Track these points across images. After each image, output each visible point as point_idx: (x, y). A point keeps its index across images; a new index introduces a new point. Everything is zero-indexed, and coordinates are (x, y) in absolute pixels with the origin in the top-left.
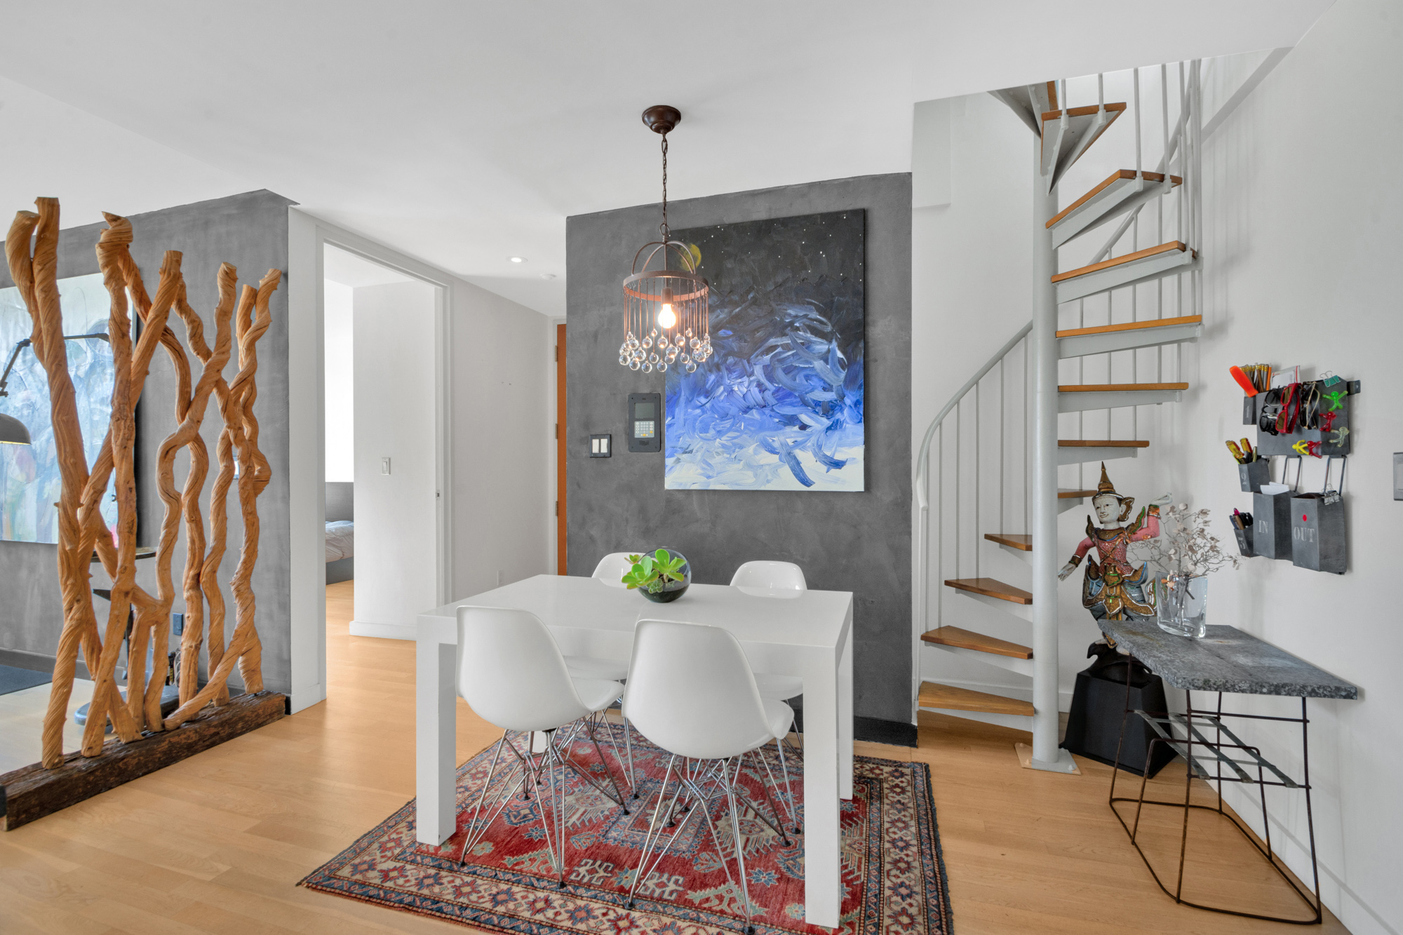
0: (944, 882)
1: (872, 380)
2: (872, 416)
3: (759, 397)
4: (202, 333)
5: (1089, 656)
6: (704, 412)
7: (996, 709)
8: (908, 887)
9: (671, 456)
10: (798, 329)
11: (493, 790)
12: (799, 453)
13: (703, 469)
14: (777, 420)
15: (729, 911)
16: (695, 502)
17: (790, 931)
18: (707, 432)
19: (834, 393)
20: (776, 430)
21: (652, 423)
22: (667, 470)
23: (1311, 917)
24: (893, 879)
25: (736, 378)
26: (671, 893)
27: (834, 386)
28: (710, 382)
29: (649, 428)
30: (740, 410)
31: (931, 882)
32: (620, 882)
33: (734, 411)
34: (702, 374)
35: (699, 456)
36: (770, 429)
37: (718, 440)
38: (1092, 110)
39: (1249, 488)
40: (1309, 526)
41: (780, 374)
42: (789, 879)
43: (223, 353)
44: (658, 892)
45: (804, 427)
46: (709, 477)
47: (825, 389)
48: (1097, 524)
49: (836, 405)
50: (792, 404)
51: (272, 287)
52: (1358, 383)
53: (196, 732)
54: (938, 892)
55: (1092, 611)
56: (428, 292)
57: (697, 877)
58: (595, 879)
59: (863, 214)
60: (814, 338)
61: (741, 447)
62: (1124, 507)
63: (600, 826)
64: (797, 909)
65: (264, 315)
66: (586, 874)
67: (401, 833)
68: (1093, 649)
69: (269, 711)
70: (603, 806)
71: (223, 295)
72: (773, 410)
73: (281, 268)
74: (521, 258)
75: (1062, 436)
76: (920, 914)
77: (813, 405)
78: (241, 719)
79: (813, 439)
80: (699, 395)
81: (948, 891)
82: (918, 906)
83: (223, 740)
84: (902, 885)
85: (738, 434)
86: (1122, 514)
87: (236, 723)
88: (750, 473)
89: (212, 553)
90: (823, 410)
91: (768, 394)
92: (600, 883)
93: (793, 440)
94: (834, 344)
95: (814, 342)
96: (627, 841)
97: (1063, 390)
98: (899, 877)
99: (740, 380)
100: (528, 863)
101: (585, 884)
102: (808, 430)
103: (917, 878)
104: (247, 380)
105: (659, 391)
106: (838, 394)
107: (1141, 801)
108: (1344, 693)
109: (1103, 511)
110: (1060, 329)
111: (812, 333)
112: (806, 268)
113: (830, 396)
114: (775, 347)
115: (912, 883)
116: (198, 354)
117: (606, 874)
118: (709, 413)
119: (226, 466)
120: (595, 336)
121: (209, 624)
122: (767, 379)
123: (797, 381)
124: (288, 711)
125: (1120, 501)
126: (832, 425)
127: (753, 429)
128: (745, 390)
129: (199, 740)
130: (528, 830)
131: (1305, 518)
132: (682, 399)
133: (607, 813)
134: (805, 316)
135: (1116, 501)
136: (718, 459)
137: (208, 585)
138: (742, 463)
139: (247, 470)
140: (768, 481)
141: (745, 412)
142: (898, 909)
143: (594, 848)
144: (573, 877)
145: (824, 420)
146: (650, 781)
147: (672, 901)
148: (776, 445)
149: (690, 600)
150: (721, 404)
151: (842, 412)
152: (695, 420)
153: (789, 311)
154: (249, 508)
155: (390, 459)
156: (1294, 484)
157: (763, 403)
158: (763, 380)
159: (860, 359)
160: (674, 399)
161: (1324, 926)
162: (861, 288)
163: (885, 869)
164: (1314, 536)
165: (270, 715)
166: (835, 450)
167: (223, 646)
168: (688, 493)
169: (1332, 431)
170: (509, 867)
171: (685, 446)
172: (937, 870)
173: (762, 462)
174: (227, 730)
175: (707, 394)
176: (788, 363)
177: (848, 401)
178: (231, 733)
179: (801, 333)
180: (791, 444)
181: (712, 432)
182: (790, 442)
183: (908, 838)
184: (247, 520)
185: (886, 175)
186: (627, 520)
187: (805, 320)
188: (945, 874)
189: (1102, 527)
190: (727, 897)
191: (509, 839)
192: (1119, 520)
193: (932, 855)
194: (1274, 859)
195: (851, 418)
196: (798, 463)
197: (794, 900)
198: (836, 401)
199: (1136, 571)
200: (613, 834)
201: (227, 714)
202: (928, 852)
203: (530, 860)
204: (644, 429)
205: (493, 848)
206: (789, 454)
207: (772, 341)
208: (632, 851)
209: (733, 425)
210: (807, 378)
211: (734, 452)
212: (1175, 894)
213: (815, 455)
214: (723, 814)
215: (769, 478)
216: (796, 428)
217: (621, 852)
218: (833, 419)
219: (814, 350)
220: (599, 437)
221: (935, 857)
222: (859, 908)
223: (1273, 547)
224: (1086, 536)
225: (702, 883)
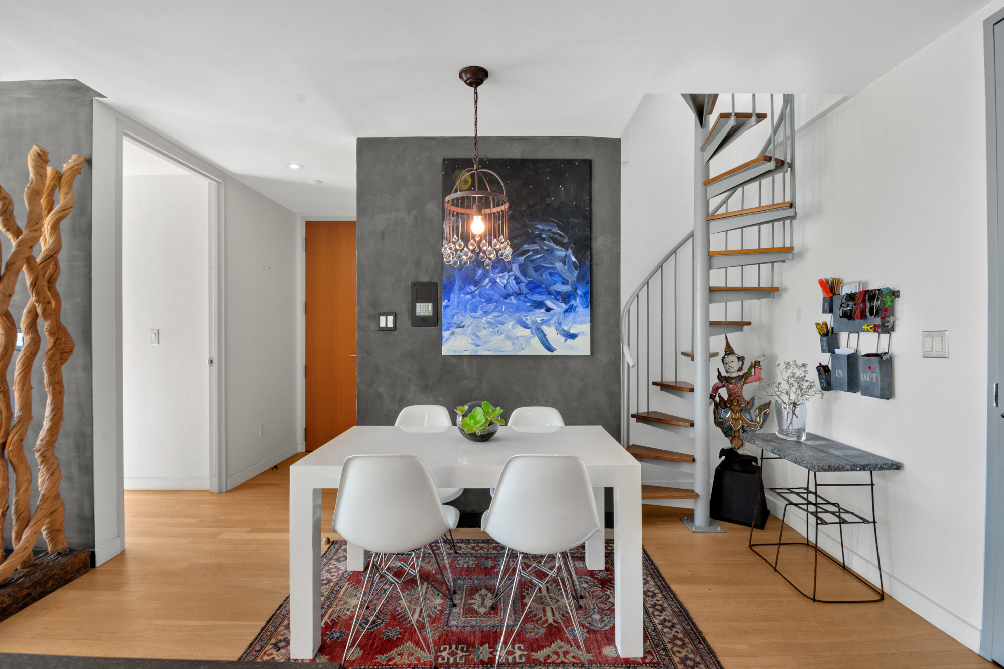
0: (687, 614)
1: (595, 277)
2: (595, 303)
3: (516, 287)
4: (13, 211)
5: (720, 457)
6: (473, 297)
7: (675, 497)
8: (669, 621)
9: (447, 329)
10: (544, 239)
11: (334, 606)
12: (545, 328)
13: (474, 339)
14: (529, 304)
15: (567, 661)
16: (465, 363)
17: (614, 666)
18: (476, 312)
19: (569, 286)
20: (528, 311)
21: (430, 305)
22: (444, 341)
23: (877, 598)
24: (658, 617)
25: (499, 273)
26: (520, 657)
27: (570, 281)
28: (478, 275)
29: (428, 308)
30: (502, 296)
31: (680, 615)
32: (478, 657)
33: (496, 296)
34: (472, 269)
35: (470, 330)
36: (524, 311)
37: (485, 318)
38: (749, 116)
39: (828, 351)
40: (873, 373)
41: (531, 271)
42: (594, 631)
43: (36, 231)
44: (510, 659)
45: (548, 309)
46: (477, 346)
47: (563, 283)
48: (724, 374)
49: (571, 295)
50: (540, 293)
51: (75, 171)
52: (898, 291)
53: (9, 595)
54: (687, 621)
55: (722, 428)
56: (203, 185)
57: (532, 641)
58: (458, 659)
59: (589, 163)
60: (555, 247)
61: (502, 324)
62: (741, 362)
63: (439, 619)
64: (611, 650)
65: (69, 197)
66: (450, 657)
67: (271, 654)
68: (723, 452)
69: (77, 566)
70: (432, 603)
71: (35, 175)
72: (526, 297)
73: (85, 154)
74: (297, 164)
75: (713, 318)
76: (685, 637)
77: (555, 294)
78: (52, 577)
79: (555, 318)
80: (470, 284)
81: (692, 619)
82: (681, 632)
83: (35, 600)
84: (665, 620)
85: (500, 314)
86: (740, 367)
87: (47, 582)
88: (509, 343)
89: (18, 422)
90: (562, 298)
91: (523, 285)
92: (464, 661)
93: (541, 319)
94: (570, 252)
95: (556, 250)
96: (467, 626)
97: (712, 290)
98: (660, 616)
99: (501, 274)
100: (397, 658)
101: (453, 664)
102: (552, 312)
103: (671, 614)
104: (51, 257)
105: (436, 279)
106: (572, 286)
107: (780, 544)
108: (895, 467)
109: (730, 365)
110: (711, 250)
111: (554, 243)
112: (549, 196)
113: (567, 288)
114: (528, 251)
115: (670, 618)
116: (8, 230)
117: (464, 654)
118: (478, 298)
119: (32, 339)
120: (382, 234)
121: (14, 491)
122: (522, 274)
123: (544, 277)
124: (93, 564)
125: (739, 358)
126: (568, 309)
127: (511, 310)
128: (505, 282)
129: (12, 603)
130: (383, 633)
131: (870, 368)
132: (456, 287)
133: (439, 608)
134: (550, 230)
135: (737, 359)
136: (484, 332)
137: (15, 453)
138: (503, 335)
139: (55, 342)
140: (523, 349)
141: (506, 298)
142: (671, 636)
143: (444, 636)
144: (440, 661)
145: (563, 305)
146: (459, 578)
147: (524, 663)
148: (529, 322)
149: (499, 439)
150: (487, 292)
151: (575, 300)
152: (467, 303)
153: (538, 226)
154: (56, 378)
155: (158, 331)
156: (856, 349)
157: (519, 292)
158: (519, 275)
159: (588, 263)
160: (449, 288)
161: (885, 600)
162: (588, 214)
163: (650, 612)
164: (877, 378)
165: (77, 570)
166: (571, 326)
167: (29, 511)
168: (460, 357)
169: (886, 319)
170: (384, 663)
171: (459, 323)
172: (679, 607)
173: (518, 335)
174: (39, 590)
175: (476, 283)
176: (537, 263)
177: (579, 292)
178: (43, 592)
179: (546, 242)
180: (539, 321)
181: (480, 312)
182: (538, 320)
183: (652, 589)
184: (54, 389)
185: (604, 138)
186: (409, 380)
187: (549, 233)
188: (685, 608)
189: (727, 375)
190: (561, 652)
191: (371, 642)
192: (738, 371)
193: (671, 598)
194: (846, 568)
195: (582, 304)
196: (545, 335)
197: (605, 645)
198: (571, 291)
199: (748, 402)
200: (453, 623)
201: (36, 575)
202: (668, 596)
203: (398, 655)
204: (424, 309)
205: (362, 652)
206: (538, 329)
207: (526, 247)
208: (474, 633)
209: (496, 307)
210: (551, 274)
211: (497, 327)
212: (812, 597)
213: (557, 329)
214: (525, 594)
215: (524, 346)
216: (543, 310)
217: (466, 635)
218: (569, 304)
219: (555, 255)
220: (386, 314)
221: (673, 598)
222: (648, 641)
223: (847, 385)
224: (718, 381)
225: (537, 645)
